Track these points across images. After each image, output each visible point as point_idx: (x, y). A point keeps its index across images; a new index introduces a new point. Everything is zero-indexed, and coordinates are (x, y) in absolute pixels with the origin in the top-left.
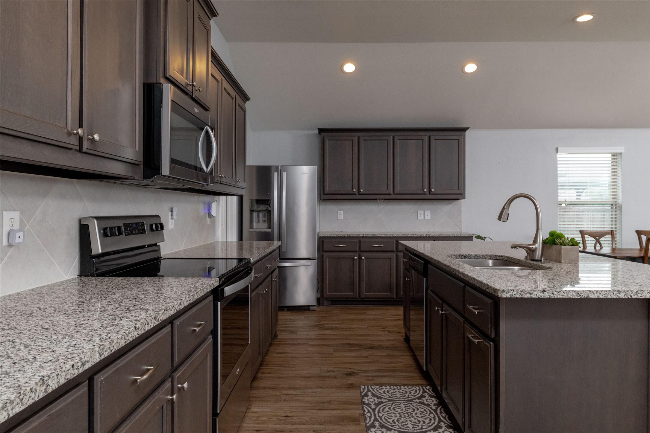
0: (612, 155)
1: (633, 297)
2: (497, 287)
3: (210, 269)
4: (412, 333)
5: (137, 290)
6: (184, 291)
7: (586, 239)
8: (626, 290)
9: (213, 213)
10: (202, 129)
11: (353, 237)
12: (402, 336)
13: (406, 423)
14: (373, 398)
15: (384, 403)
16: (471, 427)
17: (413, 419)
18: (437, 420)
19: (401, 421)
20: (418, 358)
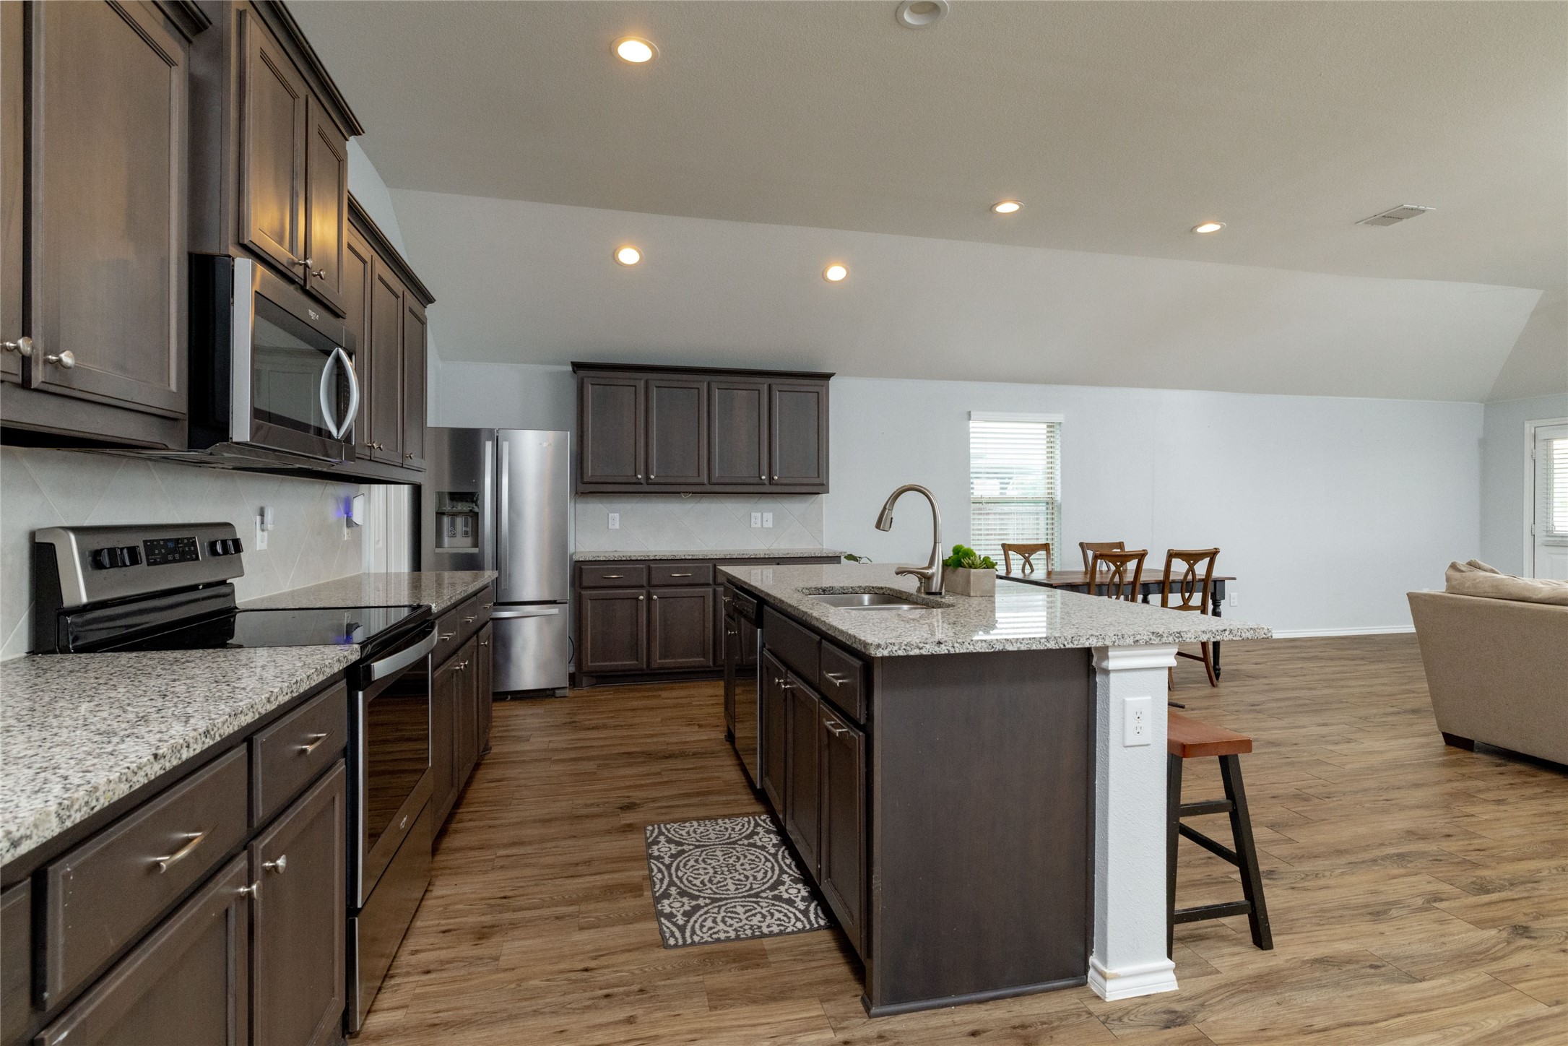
0: (1048, 426)
1: (1068, 646)
2: (870, 639)
3: (350, 628)
4: (738, 726)
5: (170, 677)
6: (279, 675)
7: (1011, 557)
8: (1057, 635)
9: (357, 517)
10: (328, 354)
11: (637, 560)
12: (721, 732)
13: (725, 883)
14: (667, 845)
15: (687, 852)
16: (830, 877)
17: (736, 874)
18: (777, 872)
19: (715, 881)
20: (748, 767)
